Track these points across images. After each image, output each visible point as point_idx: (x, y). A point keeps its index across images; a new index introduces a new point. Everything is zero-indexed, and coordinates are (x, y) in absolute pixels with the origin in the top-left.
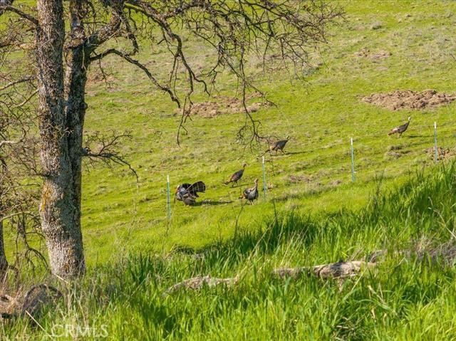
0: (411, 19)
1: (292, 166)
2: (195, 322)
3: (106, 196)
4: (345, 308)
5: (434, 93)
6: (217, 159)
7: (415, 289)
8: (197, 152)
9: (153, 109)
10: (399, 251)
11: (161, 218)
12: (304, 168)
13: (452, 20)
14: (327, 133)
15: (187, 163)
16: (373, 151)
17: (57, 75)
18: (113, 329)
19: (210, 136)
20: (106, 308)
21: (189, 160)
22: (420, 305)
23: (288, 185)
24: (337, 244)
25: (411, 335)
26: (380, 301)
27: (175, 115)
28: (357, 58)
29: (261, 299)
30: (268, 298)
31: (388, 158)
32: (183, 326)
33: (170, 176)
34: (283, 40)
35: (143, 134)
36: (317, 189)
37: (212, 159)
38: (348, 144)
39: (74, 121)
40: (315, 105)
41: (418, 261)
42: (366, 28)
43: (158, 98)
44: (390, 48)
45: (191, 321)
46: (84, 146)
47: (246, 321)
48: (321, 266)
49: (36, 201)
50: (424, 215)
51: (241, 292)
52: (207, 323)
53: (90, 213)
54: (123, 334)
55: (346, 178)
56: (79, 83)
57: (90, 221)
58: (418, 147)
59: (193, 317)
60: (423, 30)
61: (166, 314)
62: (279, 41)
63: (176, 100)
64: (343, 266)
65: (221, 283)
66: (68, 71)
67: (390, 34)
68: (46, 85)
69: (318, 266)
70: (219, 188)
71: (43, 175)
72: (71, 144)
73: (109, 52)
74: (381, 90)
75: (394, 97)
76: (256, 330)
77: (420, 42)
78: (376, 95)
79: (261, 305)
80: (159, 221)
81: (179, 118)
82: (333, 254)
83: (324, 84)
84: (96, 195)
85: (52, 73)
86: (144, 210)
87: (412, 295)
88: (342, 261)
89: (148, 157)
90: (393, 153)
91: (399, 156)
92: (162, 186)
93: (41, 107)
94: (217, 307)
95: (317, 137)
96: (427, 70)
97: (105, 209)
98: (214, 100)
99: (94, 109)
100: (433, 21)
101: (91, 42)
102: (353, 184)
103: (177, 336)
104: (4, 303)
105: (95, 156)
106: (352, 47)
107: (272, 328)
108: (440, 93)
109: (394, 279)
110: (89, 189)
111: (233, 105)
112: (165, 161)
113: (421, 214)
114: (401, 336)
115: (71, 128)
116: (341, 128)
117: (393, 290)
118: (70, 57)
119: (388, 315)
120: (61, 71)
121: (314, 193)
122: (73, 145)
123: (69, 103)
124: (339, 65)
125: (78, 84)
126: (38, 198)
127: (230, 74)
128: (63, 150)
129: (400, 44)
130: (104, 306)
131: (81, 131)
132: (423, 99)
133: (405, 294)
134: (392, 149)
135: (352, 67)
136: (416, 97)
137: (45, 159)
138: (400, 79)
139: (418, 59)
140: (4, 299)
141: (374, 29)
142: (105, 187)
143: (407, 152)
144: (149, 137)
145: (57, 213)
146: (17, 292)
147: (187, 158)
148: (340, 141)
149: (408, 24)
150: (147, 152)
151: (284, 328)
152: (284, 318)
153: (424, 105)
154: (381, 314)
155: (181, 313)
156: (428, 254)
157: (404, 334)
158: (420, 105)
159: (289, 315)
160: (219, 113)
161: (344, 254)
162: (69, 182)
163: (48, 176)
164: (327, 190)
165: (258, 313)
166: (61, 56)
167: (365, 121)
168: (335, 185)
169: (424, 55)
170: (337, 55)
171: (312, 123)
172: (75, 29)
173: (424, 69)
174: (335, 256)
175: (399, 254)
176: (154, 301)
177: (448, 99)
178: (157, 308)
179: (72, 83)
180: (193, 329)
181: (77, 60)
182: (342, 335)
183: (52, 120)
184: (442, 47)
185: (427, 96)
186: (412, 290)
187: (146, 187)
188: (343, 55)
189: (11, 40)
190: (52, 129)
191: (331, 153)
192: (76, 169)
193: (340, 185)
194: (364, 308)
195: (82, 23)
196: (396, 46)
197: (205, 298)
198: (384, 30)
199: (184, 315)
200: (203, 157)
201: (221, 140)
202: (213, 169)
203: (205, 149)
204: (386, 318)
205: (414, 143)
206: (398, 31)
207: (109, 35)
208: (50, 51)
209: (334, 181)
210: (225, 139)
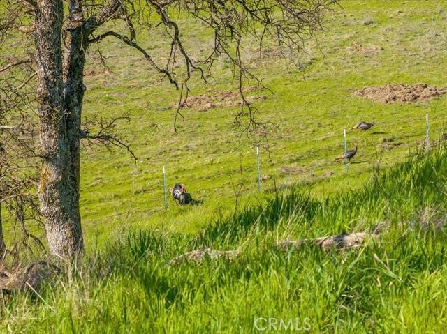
0: (402, 14)
1: (285, 158)
2: (197, 293)
3: (102, 187)
4: (350, 277)
5: (426, 87)
6: (212, 151)
7: (421, 257)
8: (192, 144)
9: (148, 103)
10: (402, 222)
11: (156, 208)
12: (298, 160)
13: (442, 15)
14: (319, 126)
15: (182, 155)
16: (365, 143)
17: (56, 57)
18: (114, 300)
19: (205, 129)
20: (107, 278)
21: (184, 152)
22: (426, 272)
23: (282, 176)
24: (340, 217)
25: (419, 303)
26: (385, 269)
27: (170, 108)
28: (350, 53)
29: (265, 268)
30: (271, 267)
31: (381, 149)
32: (185, 297)
33: (165, 167)
34: (279, 27)
35: (139, 127)
36: (310, 180)
37: (207, 151)
38: (341, 136)
39: (72, 103)
40: (307, 99)
41: (423, 231)
42: (358, 24)
43: (153, 92)
44: (382, 43)
45: (193, 292)
46: (82, 128)
47: (249, 291)
48: (324, 238)
49: (34, 183)
50: (427, 188)
51: (243, 264)
52: (210, 293)
53: (87, 204)
54: (124, 304)
55: (339, 169)
56: (78, 65)
57: (86, 212)
58: (410, 139)
59: (195, 288)
60: (414, 25)
61: (167, 284)
62: (275, 28)
63: (174, 82)
64: (347, 238)
65: (223, 256)
66: (66, 54)
67: (381, 29)
68: (45, 67)
69: (320, 238)
70: (214, 179)
71: (41, 157)
72: (70, 126)
73: (107, 34)
74: (373, 84)
75: (386, 91)
76: (260, 299)
77: (411, 37)
78: (369, 89)
79: (264, 274)
80: (155, 212)
81: (174, 111)
82: (335, 227)
83: (317, 78)
84: (92, 186)
85: (50, 54)
86: (140, 200)
87: (417, 264)
88: (344, 233)
89: (144, 149)
90: (386, 145)
91: (391, 148)
92: (158, 178)
93: (40, 89)
94: (219, 278)
95: (310, 130)
96: (418, 64)
97: (101, 200)
98: (209, 94)
99: (90, 102)
100: (424, 16)
101: (90, 24)
102: (346, 175)
103: (179, 306)
104: (4, 280)
105: (94, 138)
106: (344, 42)
107: (275, 297)
108: (432, 87)
109: (399, 249)
110: (85, 180)
111: (228, 99)
112: (161, 154)
113: (423, 187)
114: (407, 303)
115: (69, 109)
116: (333, 120)
117: (399, 259)
118: (68, 39)
119: (394, 283)
120: (59, 53)
121: (307, 184)
122: (71, 127)
123: (67, 84)
124: (332, 59)
125: (76, 67)
126: (37, 180)
127: (223, 69)
128: (61, 132)
129: (392, 39)
130: (105, 278)
131: (80, 113)
132: (414, 92)
133: (410, 263)
134: (385, 141)
135: (344, 62)
136: (408, 91)
137: (44, 141)
138: (391, 74)
139: (410, 54)
140: (4, 275)
141: (366, 24)
142: (101, 178)
143: (399, 144)
144: (144, 129)
145: (55, 195)
146: (16, 268)
147: (182, 150)
148: (333, 134)
149: (399, 20)
150: (143, 144)
151: (288, 297)
152: (289, 287)
153: (415, 98)
154: (387, 283)
155: (183, 284)
156: (433, 224)
157: (411, 302)
158: (411, 98)
159: (293, 285)
160: (213, 106)
161: (346, 227)
162: (67, 164)
163: (47, 158)
164: (320, 182)
165: (262, 283)
166: (60, 39)
167: (357, 113)
168: (328, 176)
169: (415, 50)
170: (329, 50)
171: (305, 116)
172: (73, 11)
173: (415, 63)
174: (337, 228)
175: (403, 226)
176: (156, 272)
177: (439, 92)
178: (159, 280)
179: (70, 65)
180: (196, 298)
181: (75, 42)
182: (348, 303)
183: (51, 102)
184: (432, 43)
185: (418, 89)
186: (417, 259)
187: (141, 178)
188: (335, 50)
189: (10, 23)
190: (51, 110)
191: (323, 146)
192: (74, 151)
193: (333, 176)
194: (369, 277)
195: (80, 6)
196: (387, 41)
197: (208, 269)
198: (376, 25)
199: (186, 286)
200: (198, 149)
201: (216, 132)
202: (208, 160)
203: (200, 142)
204: (392, 286)
205: (405, 135)
206: (390, 26)
207: (107, 16)
208: (49, 33)
209: (327, 173)
210: (219, 132)
